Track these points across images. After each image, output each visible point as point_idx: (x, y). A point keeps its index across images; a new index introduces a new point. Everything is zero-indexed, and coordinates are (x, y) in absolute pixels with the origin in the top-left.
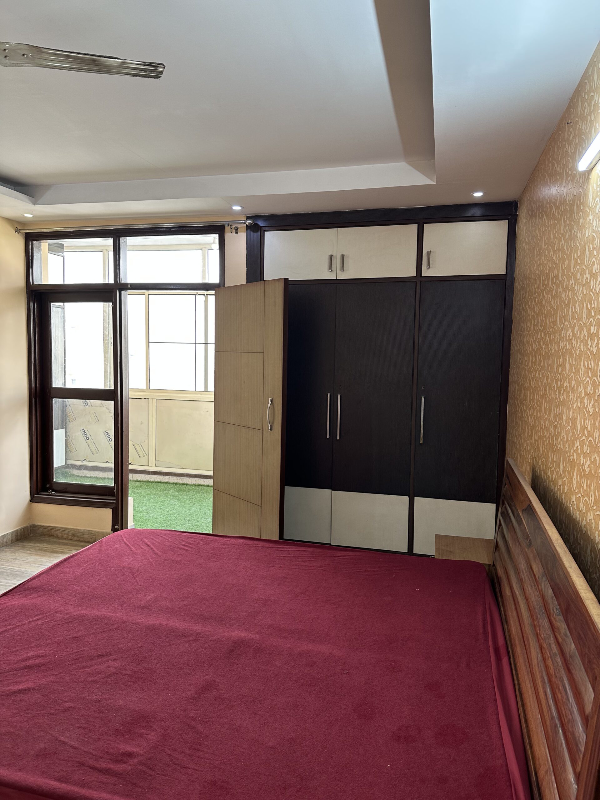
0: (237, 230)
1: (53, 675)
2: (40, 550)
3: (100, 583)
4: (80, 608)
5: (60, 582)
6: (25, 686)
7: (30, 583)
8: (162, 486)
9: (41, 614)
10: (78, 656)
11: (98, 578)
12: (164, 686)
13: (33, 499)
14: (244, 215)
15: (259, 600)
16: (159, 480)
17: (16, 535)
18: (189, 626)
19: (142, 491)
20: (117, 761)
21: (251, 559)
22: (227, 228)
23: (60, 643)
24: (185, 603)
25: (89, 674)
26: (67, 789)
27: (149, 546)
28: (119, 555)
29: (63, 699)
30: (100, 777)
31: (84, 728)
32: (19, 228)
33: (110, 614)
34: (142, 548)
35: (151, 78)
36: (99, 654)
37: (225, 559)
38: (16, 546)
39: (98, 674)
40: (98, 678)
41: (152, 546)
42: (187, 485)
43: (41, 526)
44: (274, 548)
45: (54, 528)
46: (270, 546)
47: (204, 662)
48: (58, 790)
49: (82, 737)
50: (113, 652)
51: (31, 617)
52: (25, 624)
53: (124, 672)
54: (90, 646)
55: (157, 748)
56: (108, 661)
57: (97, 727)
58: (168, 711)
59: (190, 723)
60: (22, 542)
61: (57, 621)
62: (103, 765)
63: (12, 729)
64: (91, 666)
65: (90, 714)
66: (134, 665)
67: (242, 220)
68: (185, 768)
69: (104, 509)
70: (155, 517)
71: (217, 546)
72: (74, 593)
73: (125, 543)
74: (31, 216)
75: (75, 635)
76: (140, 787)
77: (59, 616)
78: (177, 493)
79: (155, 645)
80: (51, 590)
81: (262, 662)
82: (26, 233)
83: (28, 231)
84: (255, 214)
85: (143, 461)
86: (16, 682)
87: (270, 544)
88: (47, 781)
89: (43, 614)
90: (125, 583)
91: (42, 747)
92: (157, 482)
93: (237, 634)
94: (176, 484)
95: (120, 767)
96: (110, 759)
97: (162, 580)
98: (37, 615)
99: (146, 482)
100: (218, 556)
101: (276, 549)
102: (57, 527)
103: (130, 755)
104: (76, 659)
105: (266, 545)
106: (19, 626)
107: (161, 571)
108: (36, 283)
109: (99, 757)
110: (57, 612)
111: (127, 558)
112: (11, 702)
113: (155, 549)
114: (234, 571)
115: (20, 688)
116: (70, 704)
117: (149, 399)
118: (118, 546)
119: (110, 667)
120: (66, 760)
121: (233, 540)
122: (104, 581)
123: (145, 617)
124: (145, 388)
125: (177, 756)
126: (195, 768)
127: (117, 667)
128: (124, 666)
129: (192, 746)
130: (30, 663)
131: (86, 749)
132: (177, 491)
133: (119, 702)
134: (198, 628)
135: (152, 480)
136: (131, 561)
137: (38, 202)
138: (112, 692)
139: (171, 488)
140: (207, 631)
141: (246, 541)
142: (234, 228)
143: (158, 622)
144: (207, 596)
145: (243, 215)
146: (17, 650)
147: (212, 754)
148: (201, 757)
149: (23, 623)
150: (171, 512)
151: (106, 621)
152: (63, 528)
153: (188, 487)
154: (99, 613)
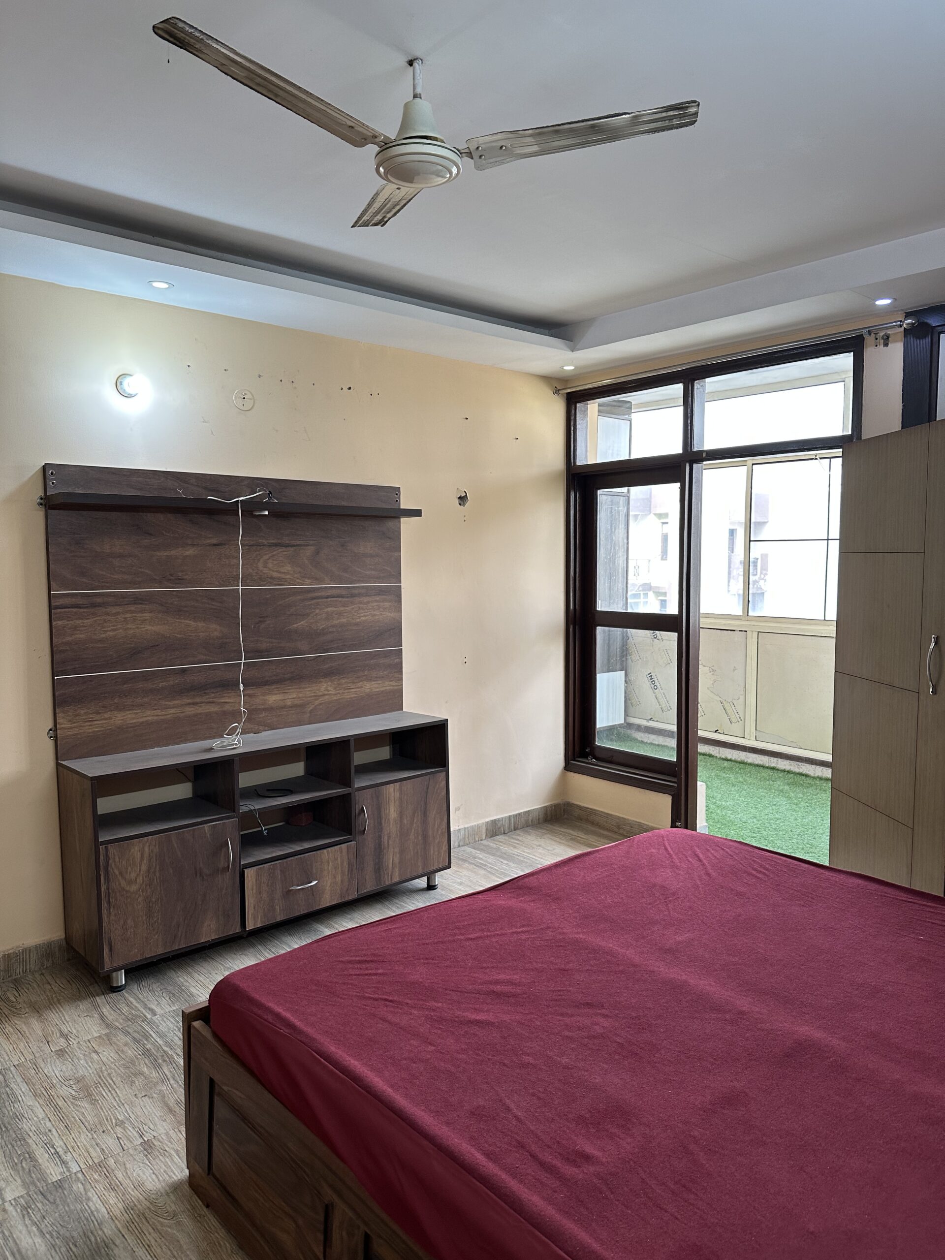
0: (886, 341)
1: (521, 1013)
2: (572, 839)
3: (616, 900)
4: (580, 930)
5: (563, 886)
6: (483, 1018)
7: (526, 880)
8: (765, 773)
9: (528, 925)
10: (560, 997)
11: (615, 892)
12: (665, 1076)
13: (568, 767)
14: (902, 312)
15: (863, 987)
16: (761, 763)
17: (545, 814)
18: (729, 996)
19: (731, 776)
20: (568, 1160)
21: (867, 915)
22: (869, 340)
23: (542, 971)
24: (734, 960)
25: (567, 1025)
26: (492, 1171)
27: (700, 860)
28: (652, 865)
29: (525, 1049)
30: (539, 1173)
31: (539, 1098)
32: (559, 388)
33: (617, 948)
34: (689, 861)
35: (681, 127)
36: (587, 1002)
37: (821, 905)
38: (543, 829)
39: (579, 1030)
40: (577, 1035)
41: (705, 861)
42: (807, 776)
43: (577, 805)
44: (917, 906)
45: (593, 812)
46: (910, 900)
47: (738, 1060)
48: (481, 1167)
49: (532, 1110)
50: (607, 1004)
51: (517, 927)
52: (505, 934)
53: (614, 1037)
54: (578, 987)
55: (627, 1163)
56: (597, 1015)
57: (556, 1103)
58: (661, 1115)
59: (688, 1144)
60: (551, 824)
61: (546, 940)
62: (547, 1157)
63: (453, 1068)
64: (572, 1015)
65: (552, 1081)
66: (631, 1032)
67: (895, 322)
68: (660, 1207)
69: (661, 794)
70: (744, 820)
71: (811, 882)
72: (577, 907)
73: (666, 849)
74: (572, 368)
75: (563, 966)
76: (587, 1209)
77: (550, 933)
78: (787, 787)
79: (670, 1010)
80: (550, 896)
81: (838, 1088)
82: (568, 394)
83: (569, 391)
84: (922, 306)
85: (736, 728)
86: (475, 1009)
87: (908, 896)
88: (473, 1150)
89: (531, 926)
90: (651, 909)
91: (480, 1104)
92: (758, 766)
93: (807, 1030)
94: (789, 772)
95: (569, 1170)
96: (560, 1154)
97: (706, 916)
98: (523, 926)
99: (740, 763)
100: (810, 899)
101: (921, 907)
102: (598, 811)
103: (587, 1158)
104: (556, 1000)
105: (903, 896)
106: (498, 935)
107: (709, 901)
108: (578, 463)
109: (546, 1145)
110: (548, 928)
111: (663, 872)
112: (462, 1033)
113: (708, 866)
114: (832, 928)
115: (478, 1018)
116: (531, 1060)
117: (746, 631)
118: (654, 851)
119: (596, 1024)
120: (504, 1133)
121: (842, 876)
122: (622, 898)
123: (666, 965)
124: (741, 613)
125: (653, 1186)
126: (676, 1214)
127: (606, 1028)
128: (616, 1030)
129: (680, 1180)
130: (498, 988)
131: (532, 1128)
132: (789, 784)
133: (595, 1078)
134: (744, 1003)
135: (750, 761)
136: (668, 878)
137: (577, 347)
138: (590, 1060)
139: (779, 777)
140: (757, 1012)
141: (866, 883)
142: (882, 338)
143: (684, 977)
144: (772, 957)
145: (899, 313)
146: (488, 967)
147: (708, 1204)
148: (690, 1201)
149: (503, 932)
150: (771, 816)
151: (609, 957)
152: (605, 813)
153: (809, 781)
154: (603, 944)
